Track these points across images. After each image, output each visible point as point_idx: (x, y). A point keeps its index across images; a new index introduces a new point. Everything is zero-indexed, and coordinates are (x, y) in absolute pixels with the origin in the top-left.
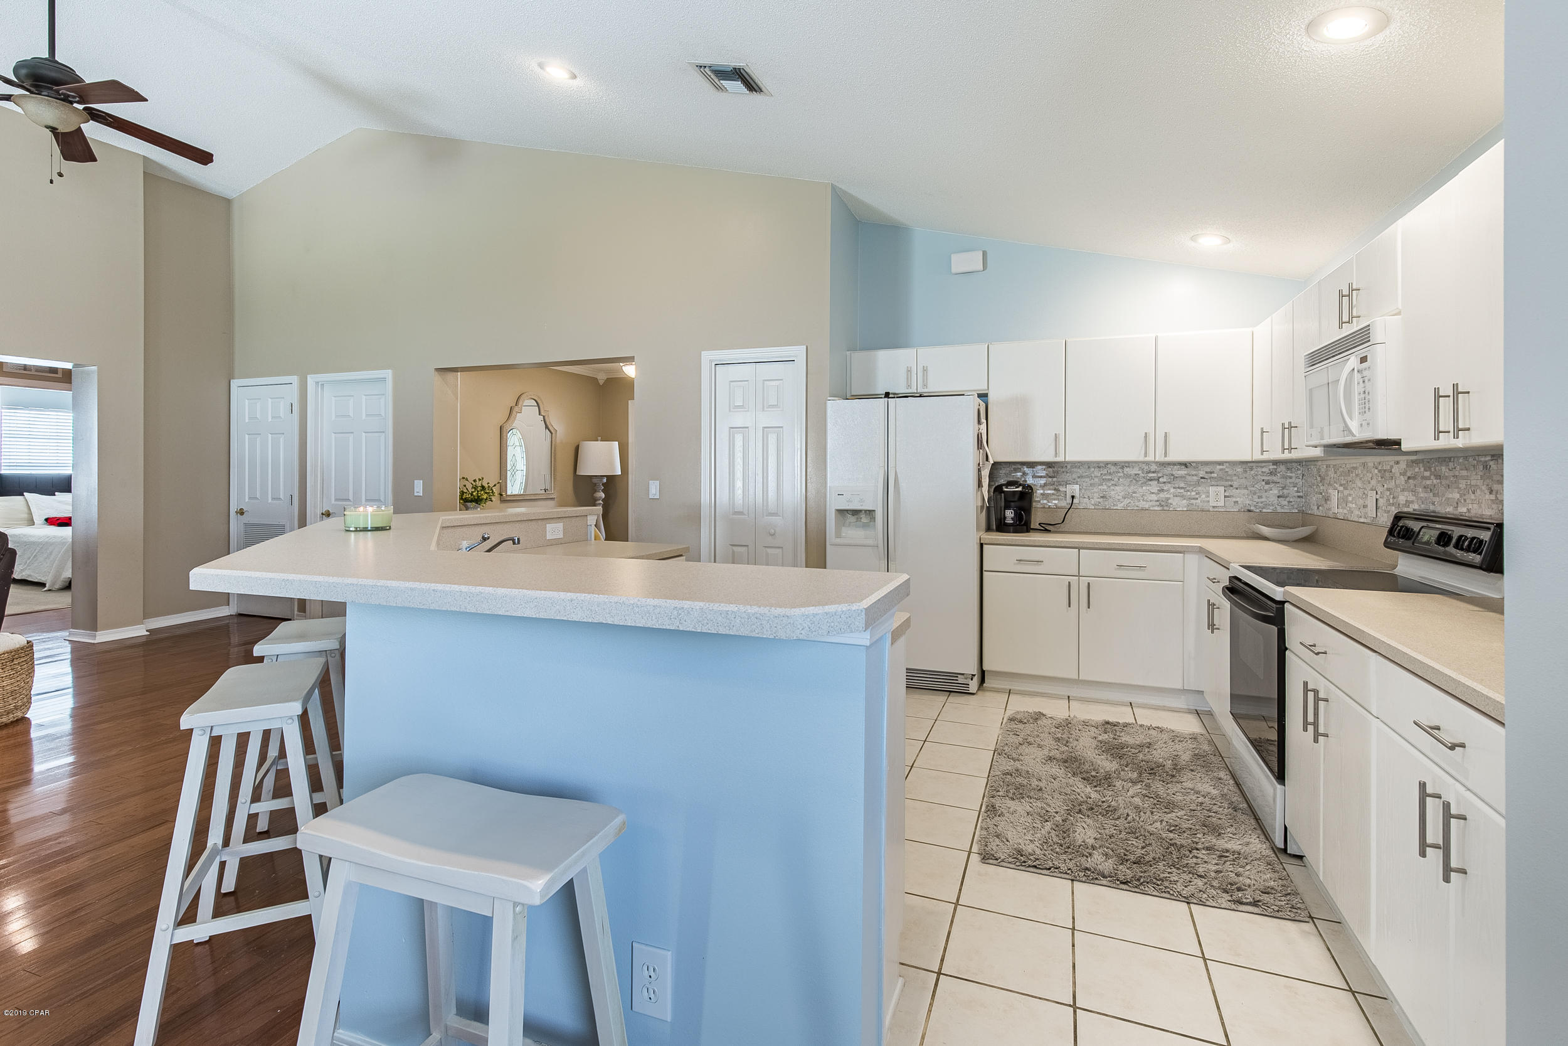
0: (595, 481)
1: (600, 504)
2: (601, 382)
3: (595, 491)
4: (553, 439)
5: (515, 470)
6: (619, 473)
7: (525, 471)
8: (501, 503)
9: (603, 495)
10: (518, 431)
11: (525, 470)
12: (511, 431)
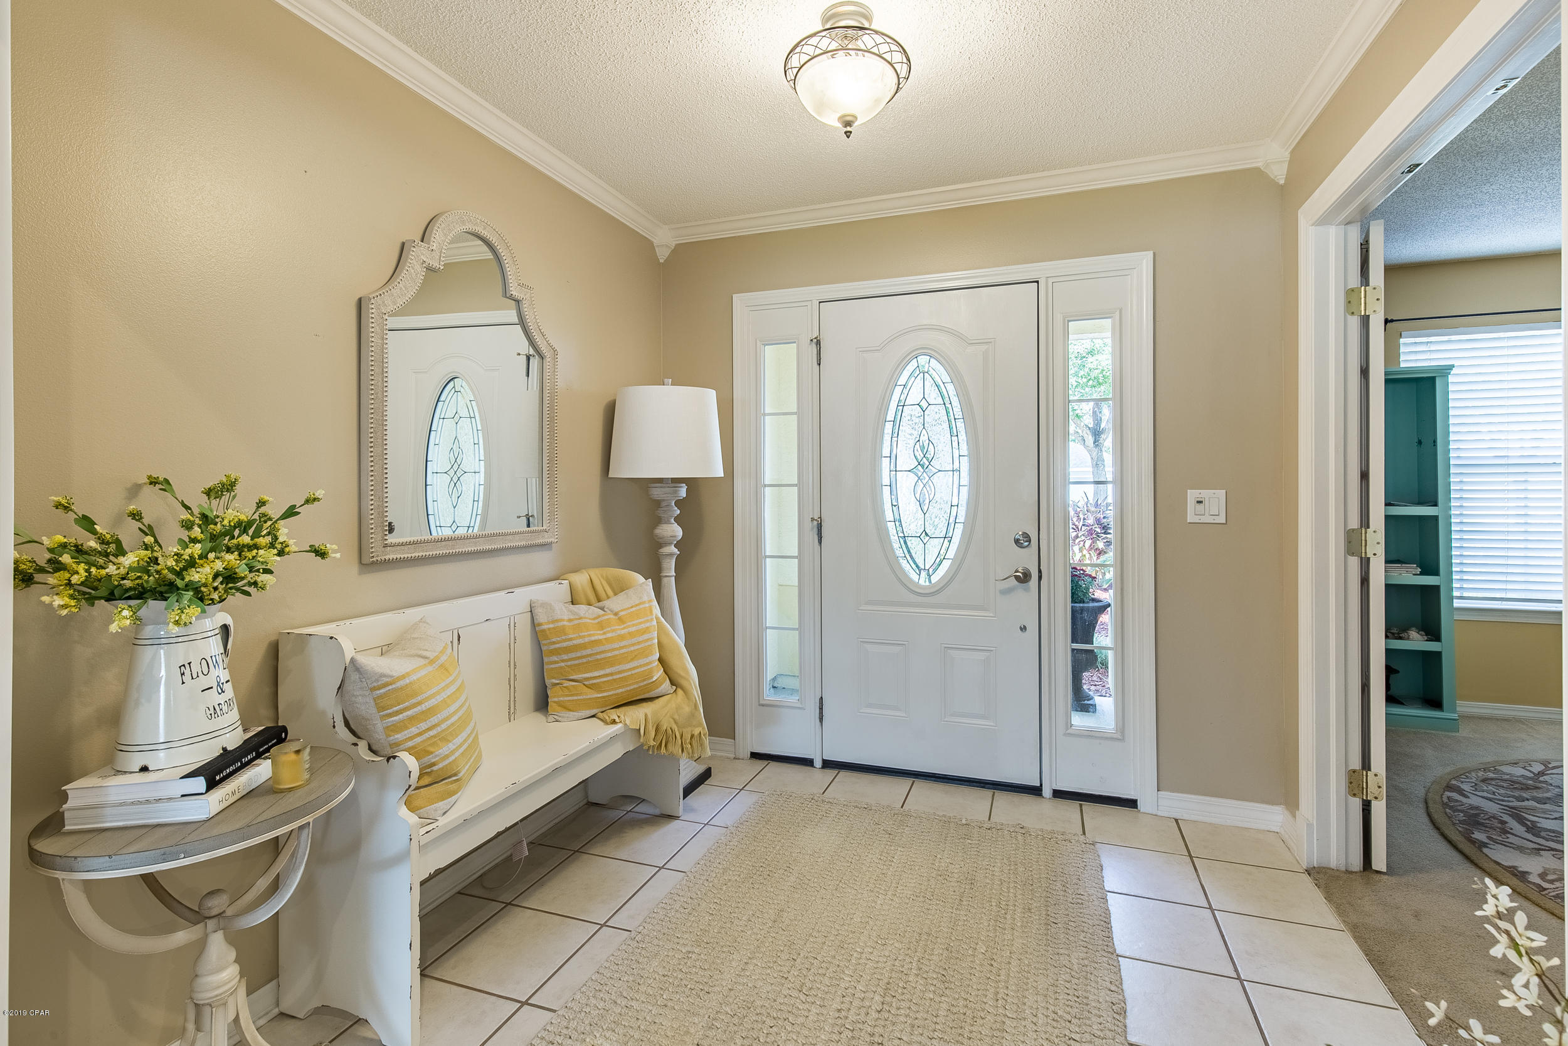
0: (657, 492)
1: (671, 555)
2: (663, 255)
3: (658, 521)
4: (546, 377)
5: (452, 473)
6: (720, 473)
7: (482, 474)
8: (361, 573)
9: (679, 532)
10: (464, 384)
11: (482, 470)
12: (451, 385)
